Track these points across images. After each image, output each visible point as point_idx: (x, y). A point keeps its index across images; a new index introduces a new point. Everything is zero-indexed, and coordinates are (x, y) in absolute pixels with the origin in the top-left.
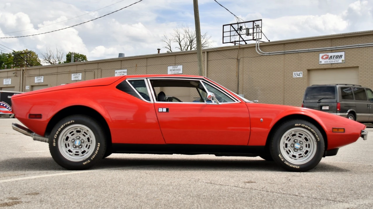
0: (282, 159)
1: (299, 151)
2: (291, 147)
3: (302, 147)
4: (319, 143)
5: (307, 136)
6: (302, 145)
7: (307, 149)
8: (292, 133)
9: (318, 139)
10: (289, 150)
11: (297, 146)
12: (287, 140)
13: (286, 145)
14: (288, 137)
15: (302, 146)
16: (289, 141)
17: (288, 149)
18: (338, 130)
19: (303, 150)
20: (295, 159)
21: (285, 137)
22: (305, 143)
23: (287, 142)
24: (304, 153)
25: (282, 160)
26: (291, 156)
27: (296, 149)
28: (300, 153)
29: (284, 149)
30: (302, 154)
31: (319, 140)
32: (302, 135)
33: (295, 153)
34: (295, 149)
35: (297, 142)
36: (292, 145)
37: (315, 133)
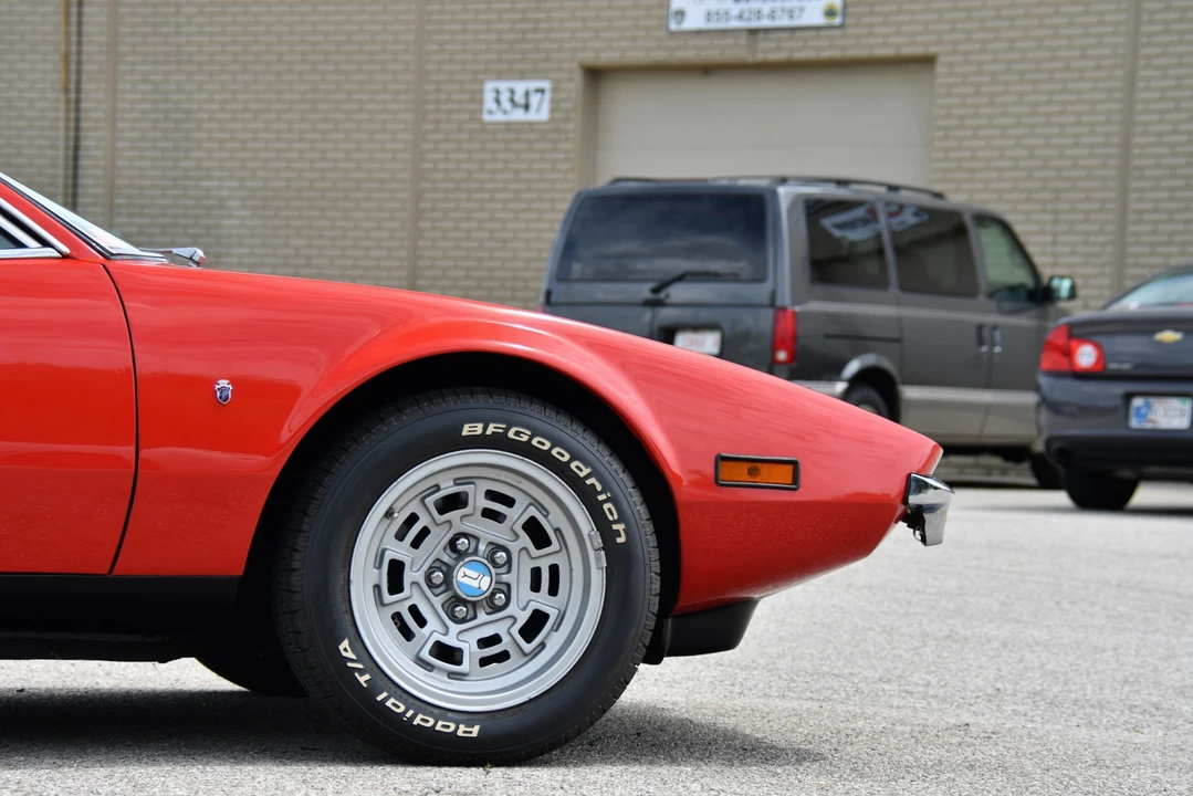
0: (362, 672)
1: (482, 617)
2: (431, 585)
3: (508, 585)
4: (619, 562)
5: (546, 514)
6: (509, 571)
7: (542, 601)
8: (437, 488)
9: (618, 533)
10: (414, 610)
11: (472, 579)
12: (400, 536)
13: (396, 569)
14: (413, 519)
15: (505, 578)
16: (416, 544)
17: (408, 604)
18: (752, 472)
19: (512, 609)
20: (451, 675)
21: (389, 514)
22: (527, 558)
23: (401, 551)
24: (515, 631)
25: (363, 679)
26: (425, 654)
27: (464, 602)
28: (487, 632)
29: (380, 603)
30: (506, 639)
31: (621, 540)
32: (509, 502)
33: (454, 628)
34: (459, 606)
35: (476, 552)
36: (438, 576)
37: (599, 488)
